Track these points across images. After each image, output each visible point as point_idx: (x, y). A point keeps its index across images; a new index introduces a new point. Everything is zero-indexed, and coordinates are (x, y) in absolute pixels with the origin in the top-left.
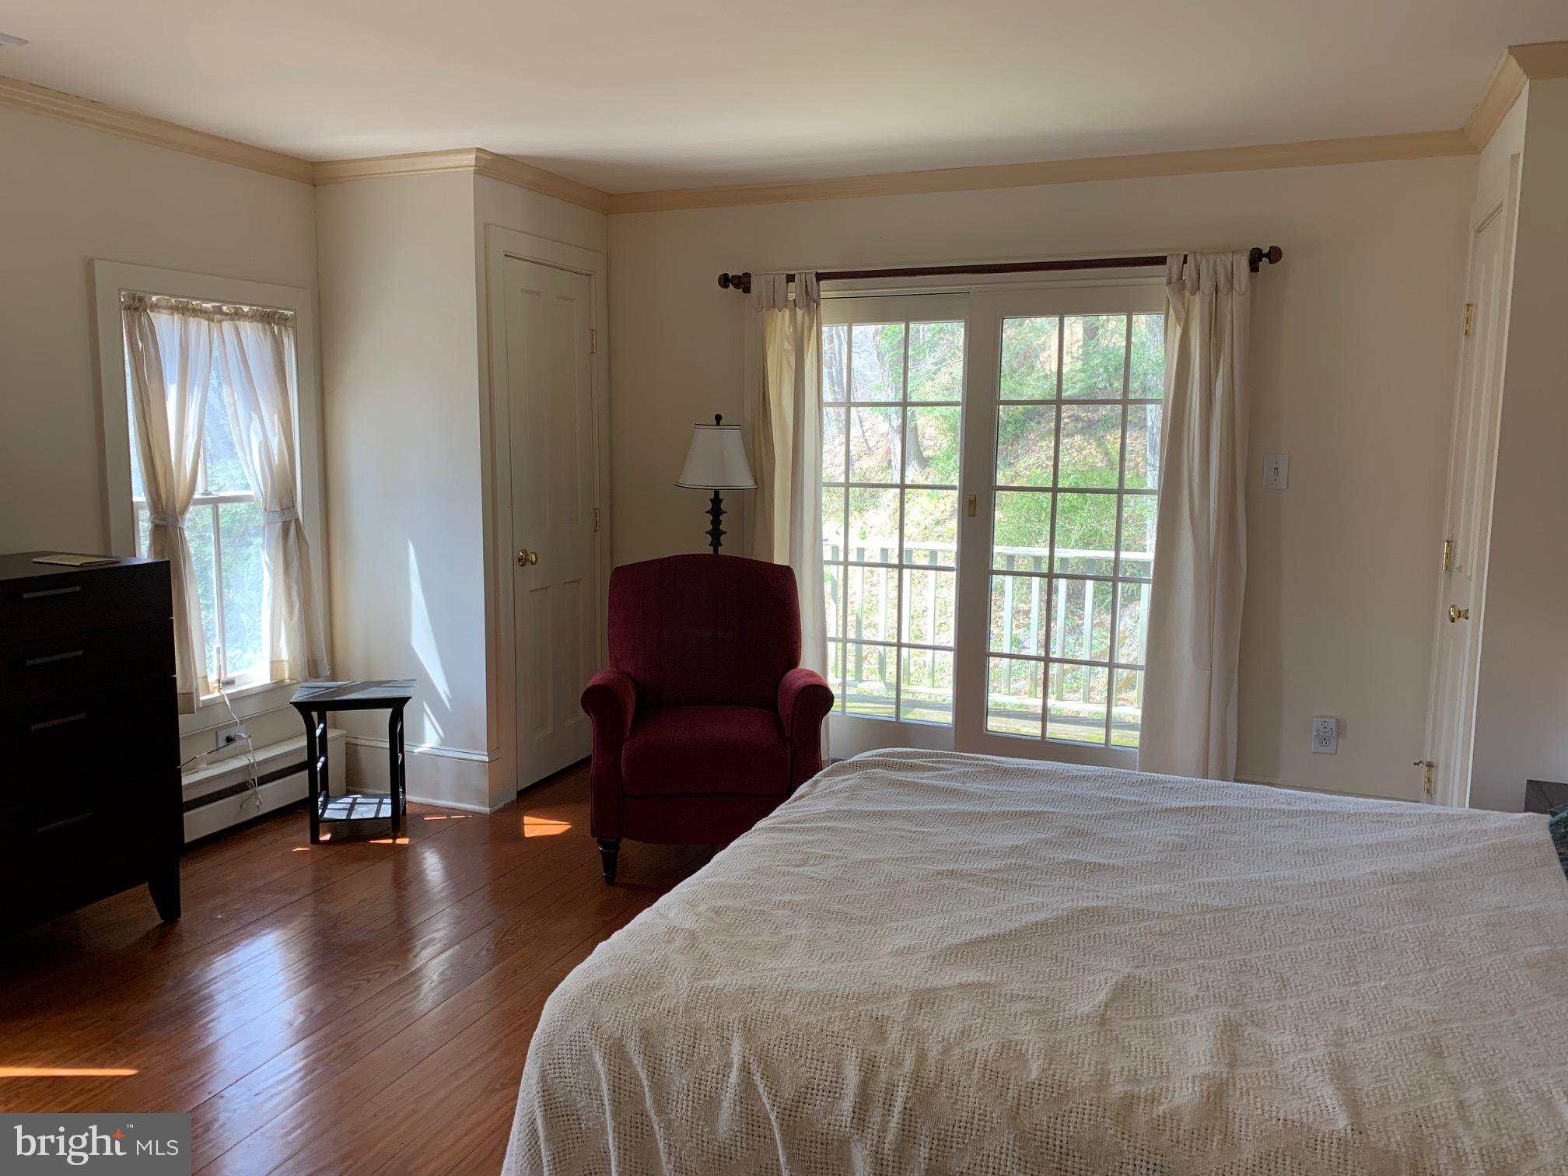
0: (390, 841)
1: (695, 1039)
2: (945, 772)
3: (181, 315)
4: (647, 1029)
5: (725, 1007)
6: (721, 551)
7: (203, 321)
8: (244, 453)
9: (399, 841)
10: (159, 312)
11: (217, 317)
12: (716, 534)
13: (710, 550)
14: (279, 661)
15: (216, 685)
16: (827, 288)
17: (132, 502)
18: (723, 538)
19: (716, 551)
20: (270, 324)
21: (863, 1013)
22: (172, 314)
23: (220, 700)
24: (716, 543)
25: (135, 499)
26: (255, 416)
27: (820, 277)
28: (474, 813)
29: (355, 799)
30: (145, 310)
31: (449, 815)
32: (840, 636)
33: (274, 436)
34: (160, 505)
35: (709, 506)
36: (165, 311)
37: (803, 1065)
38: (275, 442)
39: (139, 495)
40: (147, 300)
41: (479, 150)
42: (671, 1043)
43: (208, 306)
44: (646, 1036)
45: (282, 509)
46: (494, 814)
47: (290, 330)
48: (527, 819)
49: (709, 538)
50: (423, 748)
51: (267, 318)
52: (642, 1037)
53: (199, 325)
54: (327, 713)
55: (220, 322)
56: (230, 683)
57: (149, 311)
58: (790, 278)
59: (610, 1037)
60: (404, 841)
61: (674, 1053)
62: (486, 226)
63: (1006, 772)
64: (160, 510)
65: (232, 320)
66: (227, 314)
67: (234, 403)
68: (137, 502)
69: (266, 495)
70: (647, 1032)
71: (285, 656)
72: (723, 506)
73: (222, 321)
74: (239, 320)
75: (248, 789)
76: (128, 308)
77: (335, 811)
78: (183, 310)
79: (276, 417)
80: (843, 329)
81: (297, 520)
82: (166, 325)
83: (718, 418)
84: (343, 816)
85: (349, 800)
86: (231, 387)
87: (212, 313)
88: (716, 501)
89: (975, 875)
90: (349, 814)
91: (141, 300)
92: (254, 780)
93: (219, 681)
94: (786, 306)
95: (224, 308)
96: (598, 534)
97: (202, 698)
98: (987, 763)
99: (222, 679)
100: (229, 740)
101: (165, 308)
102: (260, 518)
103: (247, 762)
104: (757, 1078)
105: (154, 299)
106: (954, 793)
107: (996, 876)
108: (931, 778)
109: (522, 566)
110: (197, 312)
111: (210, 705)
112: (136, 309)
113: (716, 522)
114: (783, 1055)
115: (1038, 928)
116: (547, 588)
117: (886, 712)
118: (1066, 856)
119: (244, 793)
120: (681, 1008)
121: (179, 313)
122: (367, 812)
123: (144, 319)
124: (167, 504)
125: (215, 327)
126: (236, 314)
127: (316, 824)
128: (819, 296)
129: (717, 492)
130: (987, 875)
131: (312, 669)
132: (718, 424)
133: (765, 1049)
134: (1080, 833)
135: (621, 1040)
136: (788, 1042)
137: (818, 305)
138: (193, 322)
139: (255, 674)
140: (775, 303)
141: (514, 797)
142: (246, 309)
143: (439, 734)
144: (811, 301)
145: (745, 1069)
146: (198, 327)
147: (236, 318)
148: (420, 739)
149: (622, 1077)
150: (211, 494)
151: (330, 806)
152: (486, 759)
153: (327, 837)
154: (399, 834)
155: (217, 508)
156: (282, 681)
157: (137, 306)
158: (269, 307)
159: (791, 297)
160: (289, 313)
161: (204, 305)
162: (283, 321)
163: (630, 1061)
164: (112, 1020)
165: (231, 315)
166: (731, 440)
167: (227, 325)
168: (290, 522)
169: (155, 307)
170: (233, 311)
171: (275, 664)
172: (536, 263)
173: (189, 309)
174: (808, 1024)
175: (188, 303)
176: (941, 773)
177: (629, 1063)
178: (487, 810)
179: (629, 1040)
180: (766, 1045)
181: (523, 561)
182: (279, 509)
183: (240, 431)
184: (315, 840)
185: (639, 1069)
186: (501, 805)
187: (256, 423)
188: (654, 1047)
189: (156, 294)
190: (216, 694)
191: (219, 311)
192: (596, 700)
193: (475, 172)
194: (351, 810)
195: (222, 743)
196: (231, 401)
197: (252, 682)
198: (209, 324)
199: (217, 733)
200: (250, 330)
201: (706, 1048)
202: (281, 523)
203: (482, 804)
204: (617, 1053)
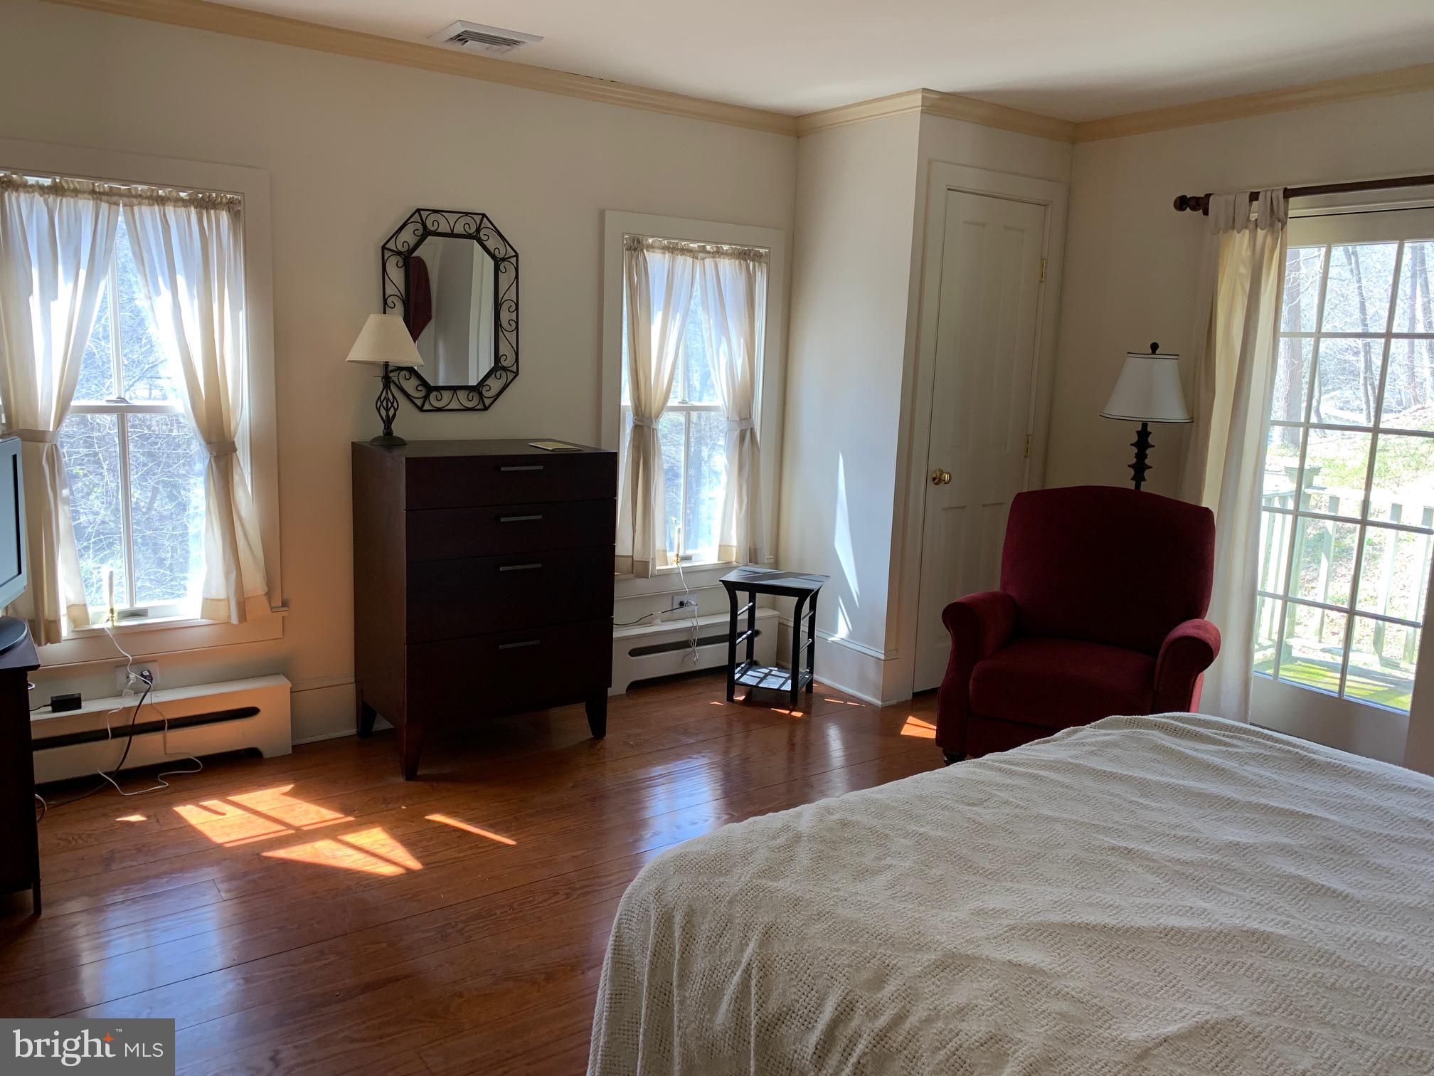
0: (787, 712)
1: (724, 929)
2: (1230, 749)
3: (670, 254)
4: (694, 907)
5: (762, 910)
6: (1145, 487)
7: (688, 258)
8: (715, 370)
9: (794, 714)
10: (654, 252)
11: (701, 255)
12: (1140, 468)
13: (1131, 485)
14: (729, 546)
15: (676, 558)
16: (1297, 206)
17: (620, 405)
18: (1147, 473)
19: (1138, 486)
20: (746, 260)
21: (878, 957)
22: (664, 253)
23: (677, 571)
24: (1139, 476)
25: (623, 403)
26: (724, 339)
27: (1289, 193)
28: (869, 704)
29: (771, 671)
30: (642, 250)
31: (846, 701)
32: (1280, 592)
33: (740, 356)
34: (640, 409)
35: (1135, 438)
36: (659, 251)
37: (794, 986)
38: (740, 362)
39: (626, 400)
40: (644, 243)
41: (925, 90)
42: (705, 927)
43: (694, 246)
44: (690, 914)
45: (741, 420)
46: (885, 709)
47: (764, 266)
48: (911, 719)
49: (1132, 472)
50: (836, 638)
51: (743, 255)
52: (687, 914)
53: (685, 261)
54: (757, 594)
55: (703, 259)
56: (688, 558)
57: (645, 251)
58: (1254, 197)
59: (666, 905)
60: (798, 714)
61: (705, 936)
62: (930, 162)
63: (1310, 765)
64: (640, 414)
65: (713, 257)
66: (709, 252)
67: (710, 329)
68: (624, 406)
69: (729, 405)
70: (693, 910)
71: (734, 542)
72: (1151, 440)
73: (706, 258)
74: (719, 257)
75: (691, 647)
76: (629, 249)
77: (750, 678)
78: (672, 250)
79: (742, 340)
80: (1320, 252)
81: (752, 430)
82: (657, 261)
83: (1154, 347)
84: (753, 682)
85: (766, 671)
86: (708, 314)
87: (697, 251)
88: (1144, 434)
89: (1154, 861)
90: (759, 682)
91: (639, 241)
92: (694, 640)
93: (678, 555)
94: (1246, 227)
95: (708, 248)
96: (1028, 460)
97: (657, 568)
98: (1292, 749)
99: (680, 554)
100: (682, 604)
101: (659, 248)
102: (724, 425)
103: (692, 625)
104: (753, 982)
105: (650, 241)
106: (1219, 772)
107: (1178, 868)
108: (1207, 752)
109: (936, 484)
110: (684, 251)
111: (667, 574)
112: (635, 250)
113: (1141, 456)
114: (783, 971)
115: (1171, 935)
116: (964, 507)
117: (1328, 683)
118: (1292, 870)
119: (687, 650)
120: (727, 898)
121: (669, 252)
122: (774, 683)
123: (641, 258)
124: (645, 409)
125: (698, 263)
126: (717, 252)
127: (732, 686)
128: (1286, 214)
129: (1145, 425)
130: (1168, 864)
131: (753, 556)
132: (1154, 352)
133: (772, 959)
134: (1343, 850)
135: (673, 910)
136: (794, 959)
137: (1284, 224)
138: (680, 259)
139: (707, 555)
140: (1232, 225)
141: (910, 697)
142: (726, 247)
143: (849, 629)
144: (1276, 220)
145: (747, 971)
146: (683, 262)
147: (717, 256)
148: (834, 630)
149: (663, 944)
150: (686, 403)
151: (749, 673)
152: (883, 657)
153: (742, 698)
154: (796, 708)
155: (689, 415)
156: (729, 563)
157: (636, 246)
158: (747, 246)
159: (1253, 216)
160: (762, 251)
161: (691, 245)
162: (758, 257)
163: (673, 933)
164: (521, 801)
165: (713, 253)
166: (1165, 371)
167: (709, 262)
168: (746, 430)
169: (650, 247)
170: (715, 249)
171: (723, 548)
172: (980, 195)
173: (678, 249)
174: (819, 949)
175: (677, 244)
176: (1225, 749)
177: (672, 935)
178: (879, 703)
179: (678, 913)
180: (774, 956)
181: (937, 480)
182: (738, 419)
183: (713, 351)
184: (730, 698)
185: (677, 942)
186: (894, 702)
187: (724, 347)
188: (693, 926)
189: (652, 237)
190: (675, 566)
191: (703, 250)
192: (956, 616)
193: (923, 112)
194: (762, 680)
195: (676, 605)
196: (708, 326)
197: (701, 561)
198: (693, 261)
199: (673, 598)
200: (728, 267)
201: (729, 941)
202: (738, 431)
203: (875, 696)
204: (666, 921)
